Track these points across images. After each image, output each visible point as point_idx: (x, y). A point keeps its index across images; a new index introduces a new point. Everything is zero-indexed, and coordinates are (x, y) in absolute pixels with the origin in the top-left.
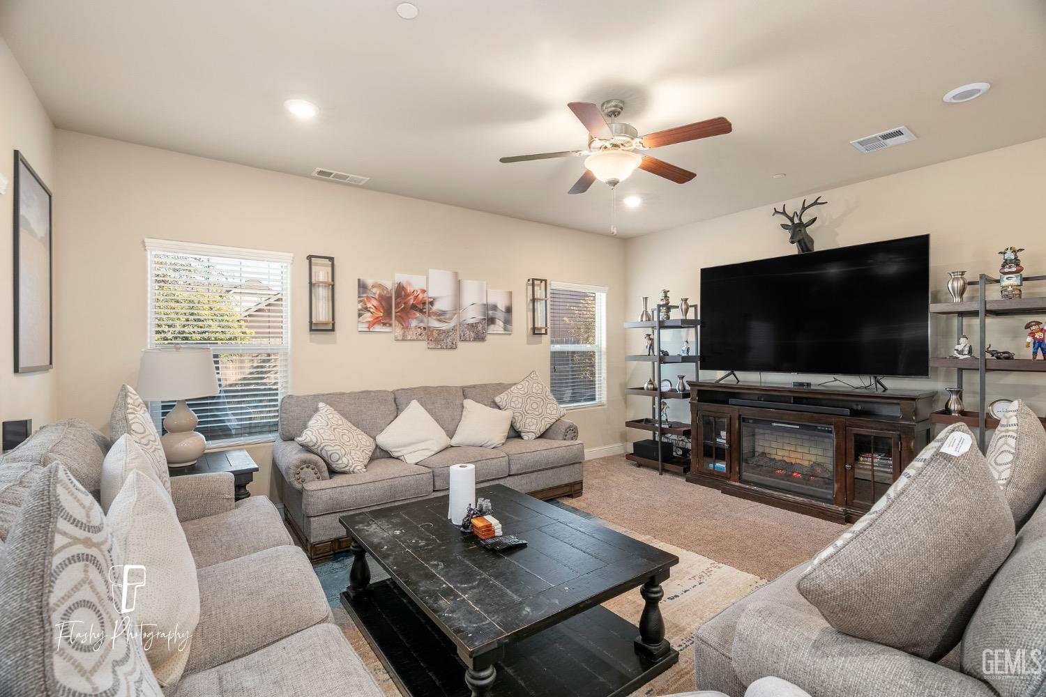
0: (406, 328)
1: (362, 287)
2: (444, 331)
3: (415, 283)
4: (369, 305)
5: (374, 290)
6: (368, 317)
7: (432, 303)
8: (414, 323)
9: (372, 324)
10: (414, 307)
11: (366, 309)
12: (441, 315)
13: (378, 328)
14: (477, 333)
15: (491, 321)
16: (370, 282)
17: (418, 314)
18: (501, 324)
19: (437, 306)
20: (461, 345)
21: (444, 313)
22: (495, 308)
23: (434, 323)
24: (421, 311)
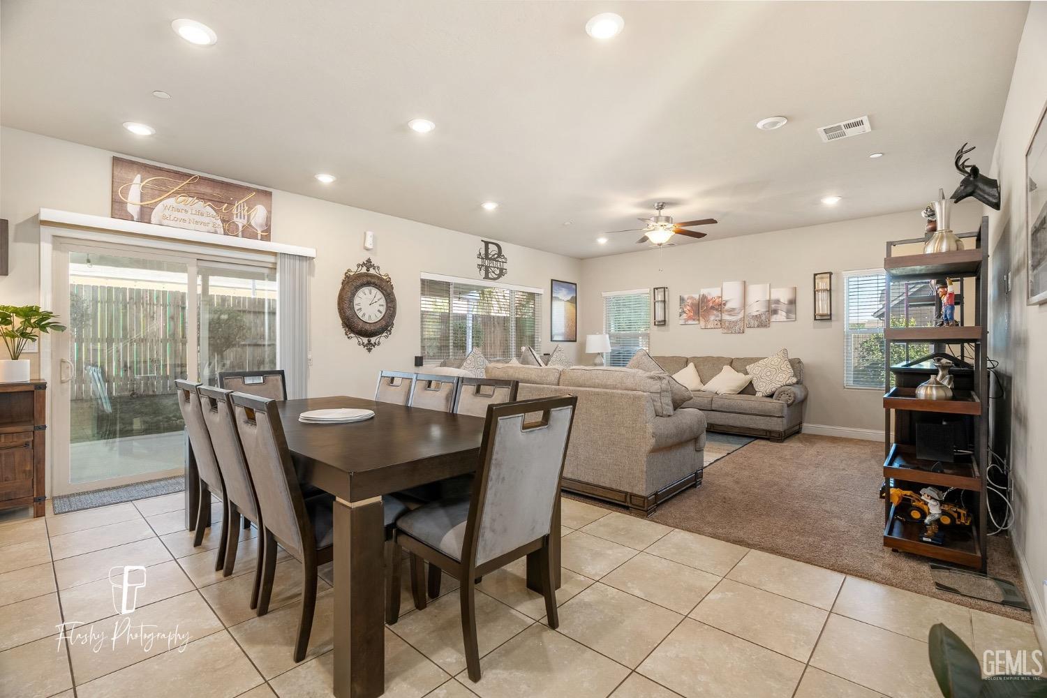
0: (707, 321)
1: (682, 300)
2: (733, 322)
3: (713, 293)
4: (685, 310)
5: (688, 301)
6: (684, 316)
7: (725, 304)
8: (712, 318)
9: (686, 320)
10: (712, 308)
11: (684, 312)
12: (731, 312)
13: (690, 322)
14: (762, 322)
15: (775, 312)
16: (686, 297)
17: (715, 312)
18: (784, 314)
19: (728, 306)
20: (747, 330)
21: (733, 309)
22: (778, 302)
23: (726, 317)
24: (717, 310)
